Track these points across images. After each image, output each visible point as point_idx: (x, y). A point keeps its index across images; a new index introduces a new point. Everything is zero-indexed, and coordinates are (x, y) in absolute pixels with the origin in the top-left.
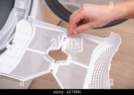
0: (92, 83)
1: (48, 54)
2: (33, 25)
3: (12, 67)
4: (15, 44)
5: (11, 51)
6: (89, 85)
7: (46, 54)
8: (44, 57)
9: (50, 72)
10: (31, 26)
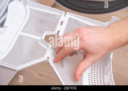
0: (92, 72)
1: (44, 39)
2: (26, 6)
3: (4, 53)
4: (7, 27)
5: (2, 35)
6: (89, 74)
7: (42, 40)
8: (40, 43)
9: (46, 60)
10: (24, 8)
